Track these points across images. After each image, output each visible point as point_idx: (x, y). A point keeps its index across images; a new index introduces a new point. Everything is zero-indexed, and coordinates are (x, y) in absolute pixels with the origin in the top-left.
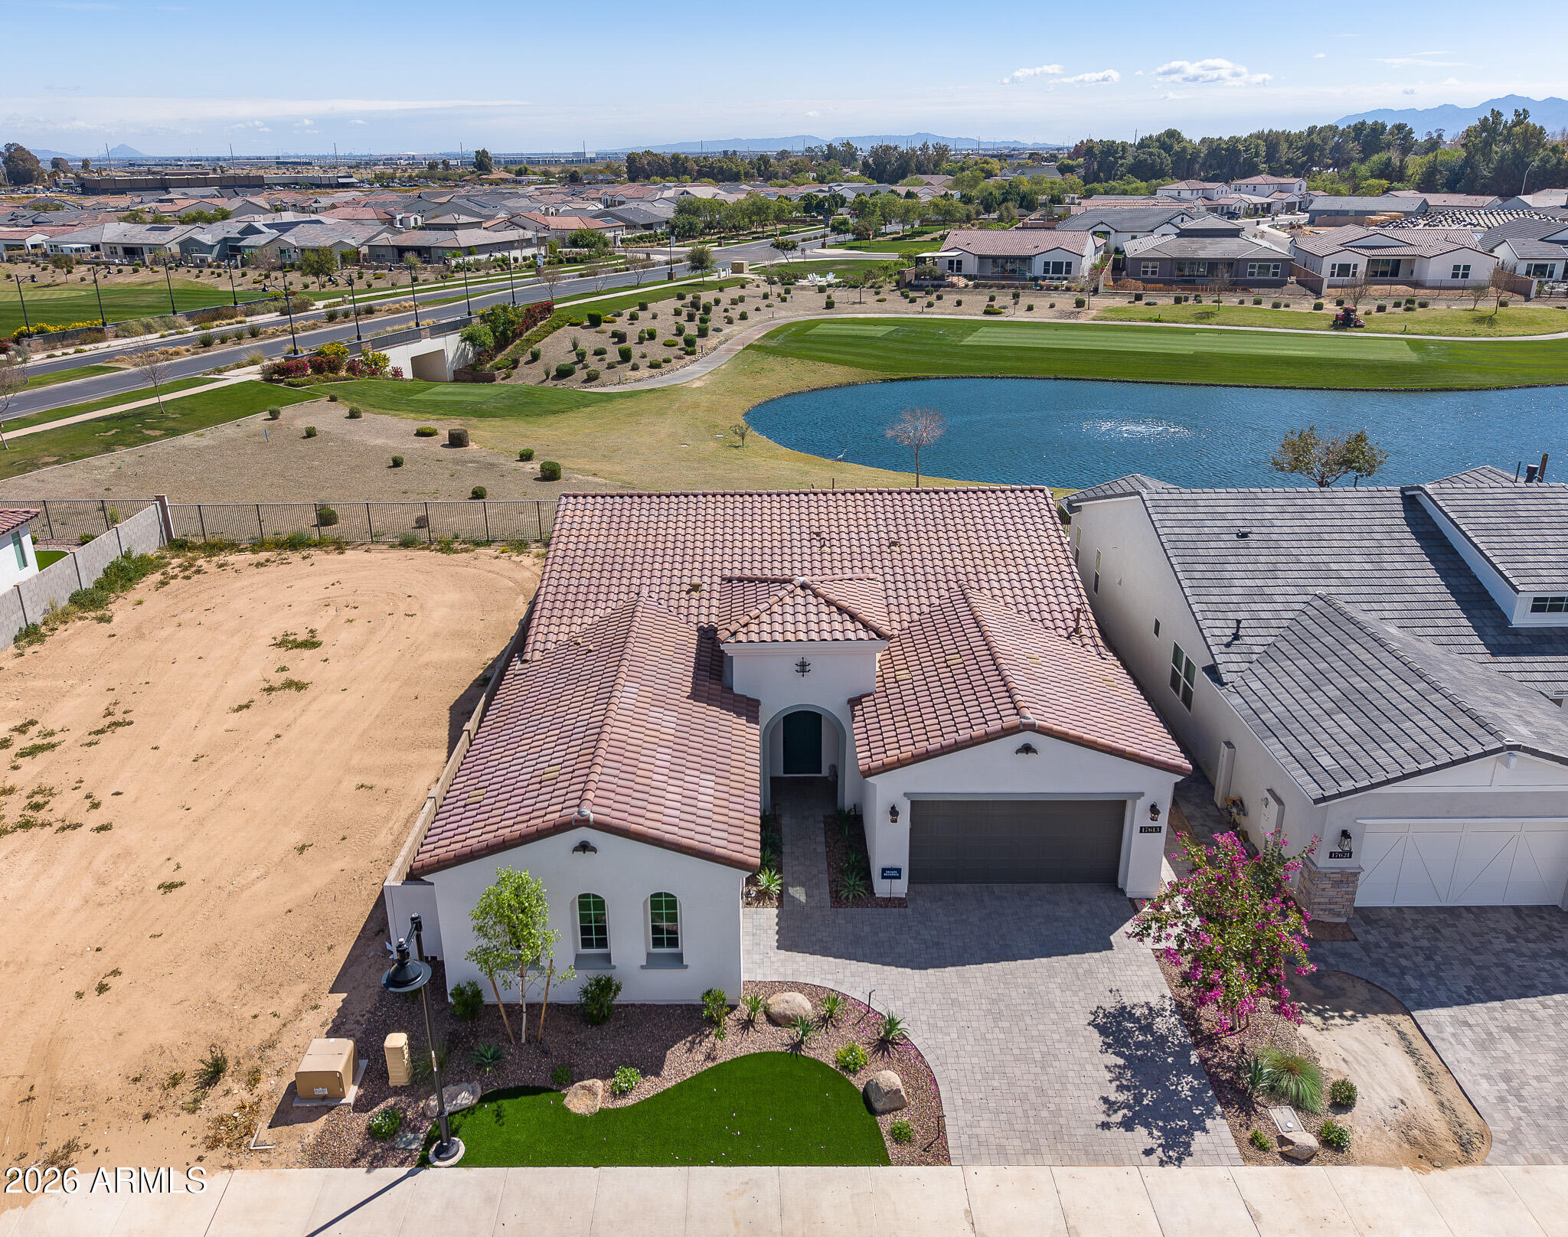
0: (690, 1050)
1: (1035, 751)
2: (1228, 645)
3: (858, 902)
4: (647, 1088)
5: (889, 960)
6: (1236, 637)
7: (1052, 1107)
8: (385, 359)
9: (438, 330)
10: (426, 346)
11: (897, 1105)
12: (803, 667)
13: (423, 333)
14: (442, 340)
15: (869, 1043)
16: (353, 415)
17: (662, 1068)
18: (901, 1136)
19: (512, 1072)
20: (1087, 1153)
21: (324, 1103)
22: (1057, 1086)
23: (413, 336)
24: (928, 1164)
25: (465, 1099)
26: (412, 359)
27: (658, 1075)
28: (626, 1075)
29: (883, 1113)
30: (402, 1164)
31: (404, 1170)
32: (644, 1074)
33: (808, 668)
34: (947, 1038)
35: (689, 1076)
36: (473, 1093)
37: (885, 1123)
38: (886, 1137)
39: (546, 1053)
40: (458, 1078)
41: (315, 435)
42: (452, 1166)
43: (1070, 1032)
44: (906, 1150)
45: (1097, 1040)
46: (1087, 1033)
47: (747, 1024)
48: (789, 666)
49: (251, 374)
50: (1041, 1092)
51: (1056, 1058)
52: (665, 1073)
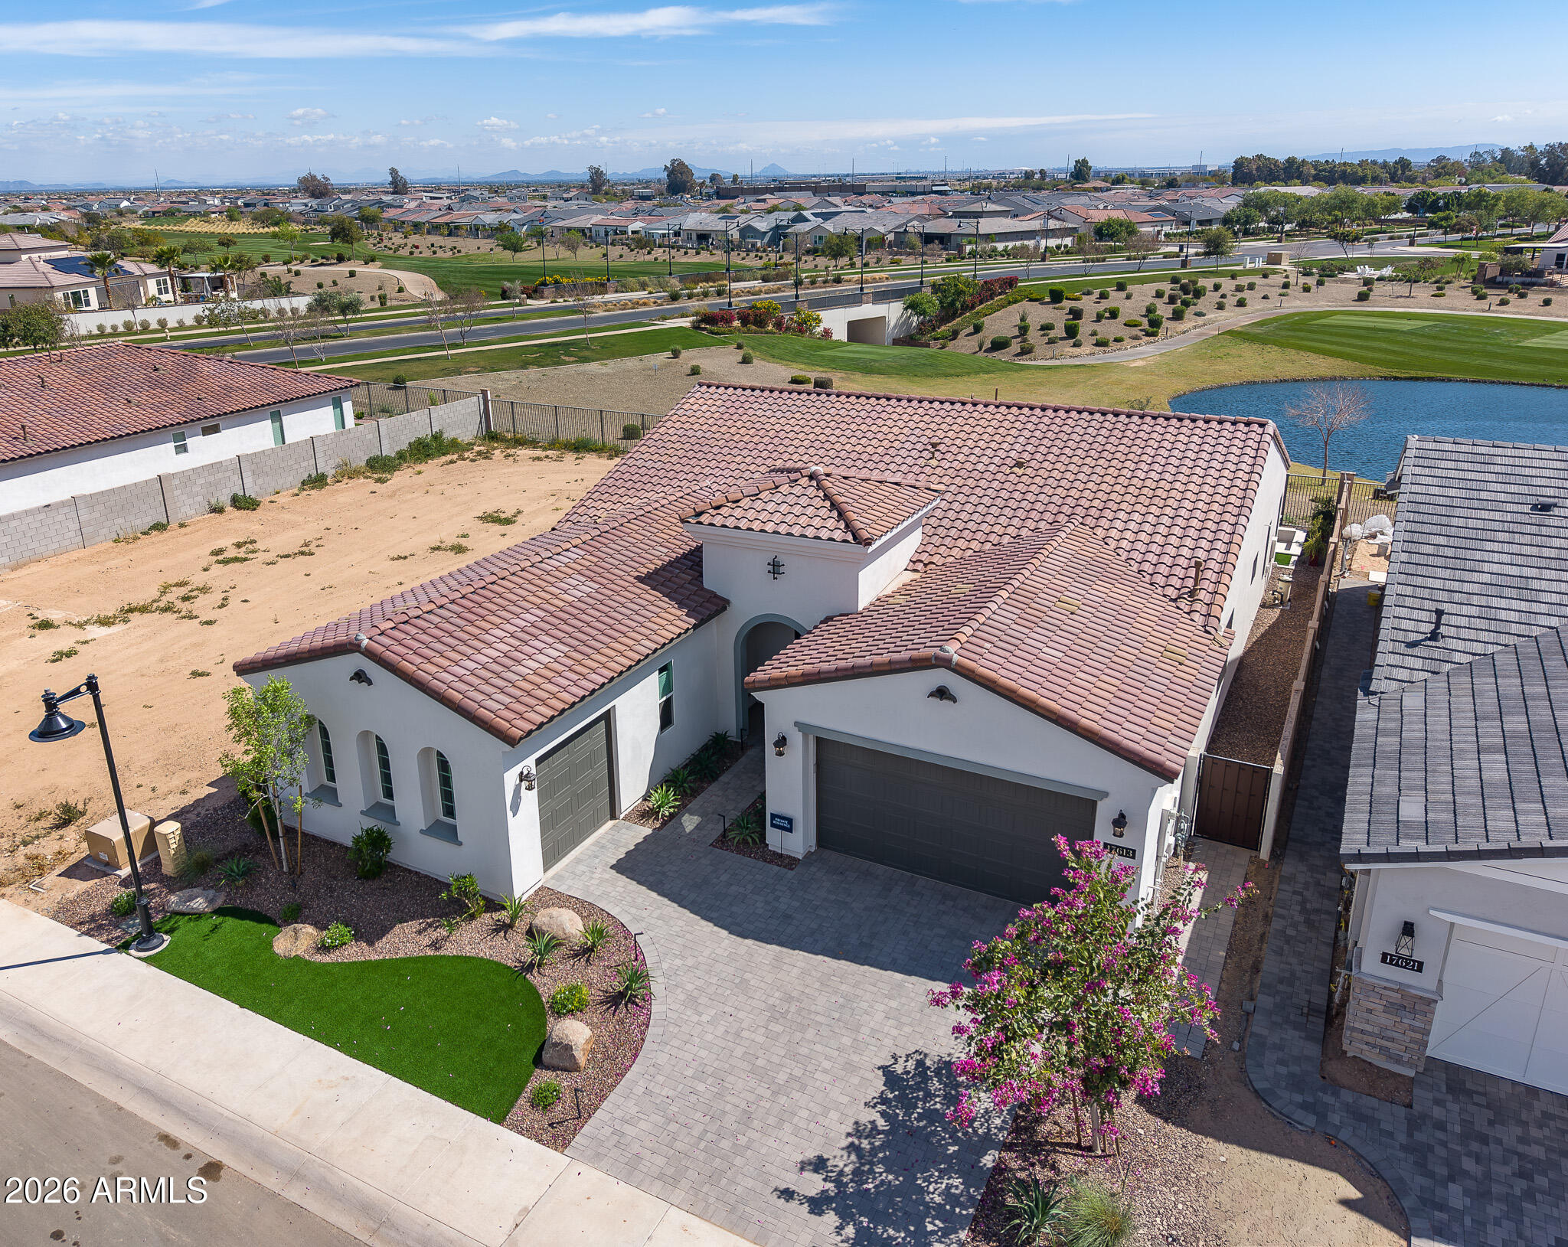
0: (420, 932)
1: (954, 699)
2: (1412, 645)
3: (743, 847)
4: (355, 952)
5: (714, 915)
6: (1434, 636)
7: (743, 1140)
8: (818, 320)
9: (881, 297)
10: (867, 311)
11: (567, 1064)
12: (775, 568)
13: (865, 298)
14: (885, 306)
15: (606, 992)
16: (746, 360)
17: (380, 938)
18: (543, 1101)
19: (258, 895)
20: (733, 1210)
21: (104, 869)
22: (772, 1120)
23: (855, 300)
24: (539, 1141)
25: (199, 903)
26: (850, 323)
27: (371, 943)
28: (337, 931)
29: (548, 1068)
30: (108, 941)
31: (106, 946)
32: (358, 937)
33: (782, 569)
34: (695, 1018)
35: (401, 955)
36: (211, 901)
37: (542, 1078)
38: (527, 1093)
39: (294, 887)
40: (211, 884)
41: (698, 374)
42: (139, 958)
43: (850, 1067)
44: (537, 1117)
46: (870, 1075)
47: (504, 928)
48: (760, 564)
49: (685, 323)
50: (747, 1117)
51: (803, 1088)
52: (379, 945)
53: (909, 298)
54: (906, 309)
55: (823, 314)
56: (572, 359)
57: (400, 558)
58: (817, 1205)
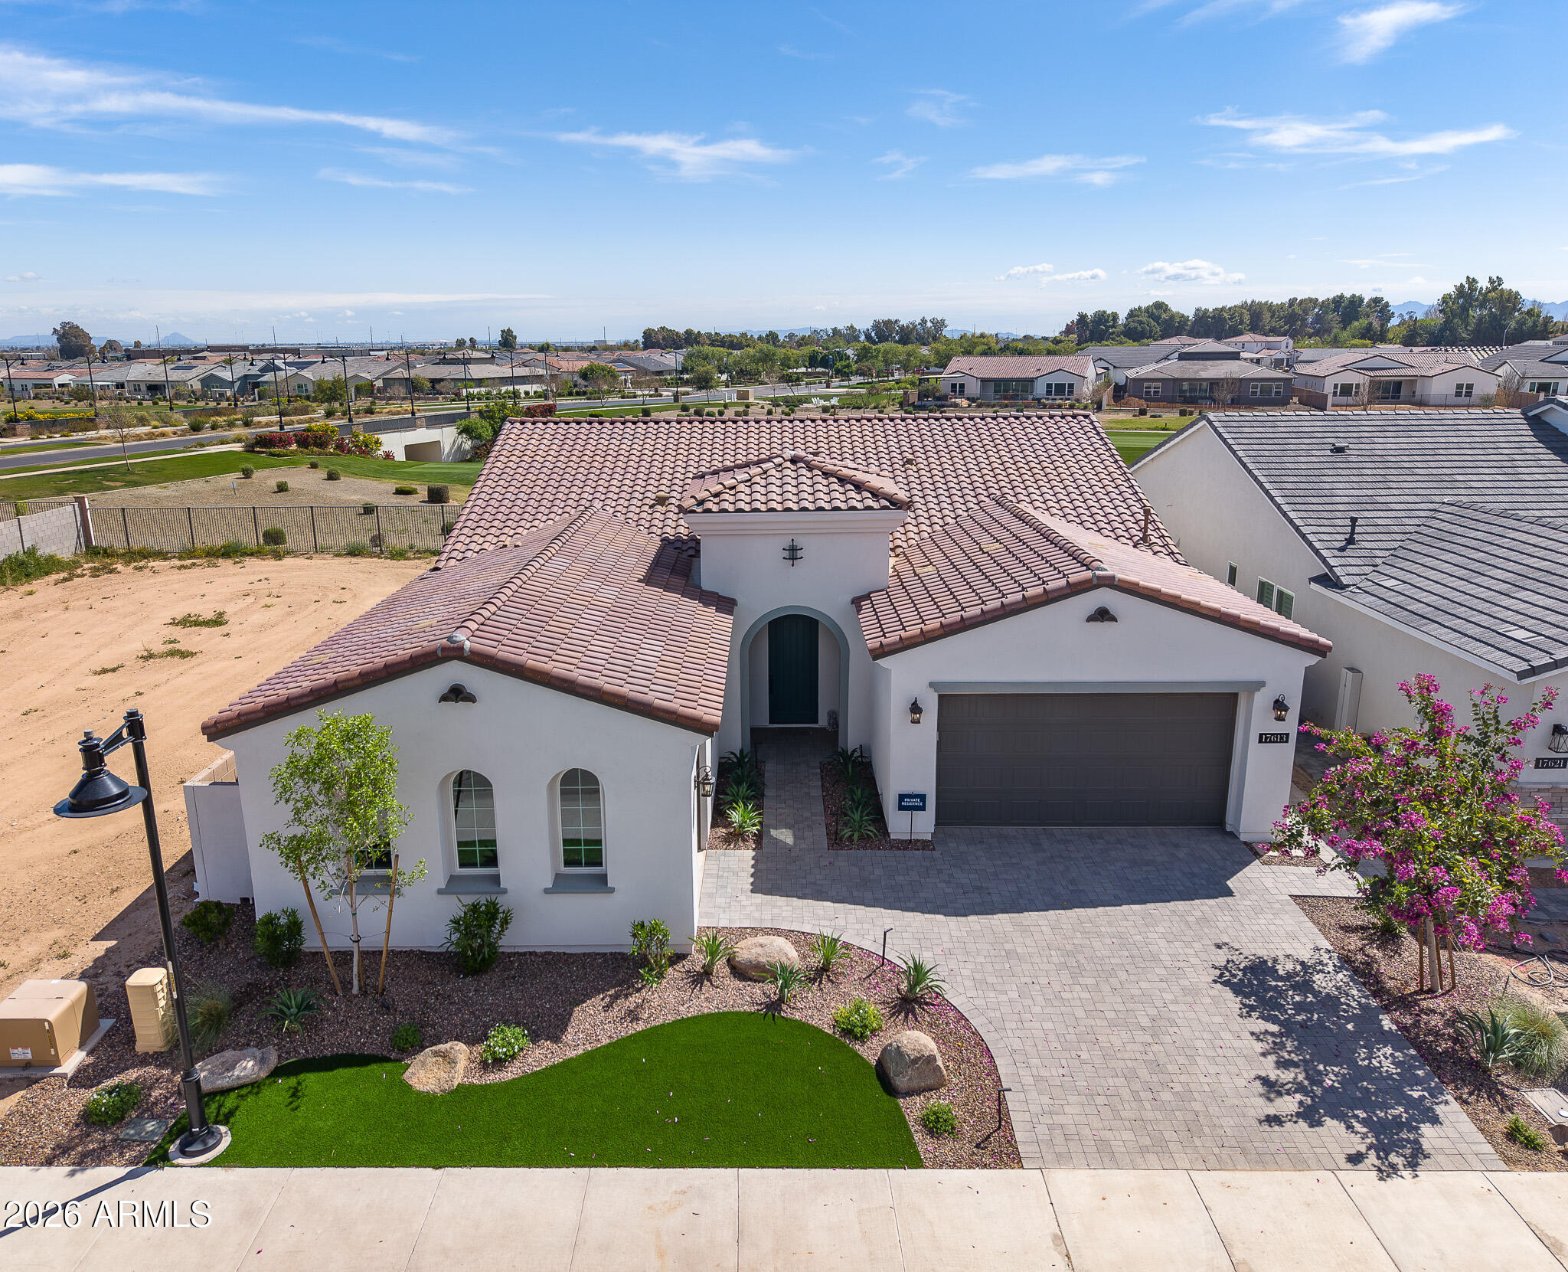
0: (606, 1008)
1: (1113, 619)
2: (1342, 549)
3: (865, 841)
4: (539, 1057)
5: (912, 905)
6: (1351, 541)
7: (1178, 1088)
8: (377, 442)
9: (434, 422)
10: (421, 435)
11: (930, 1082)
12: (793, 553)
13: (418, 422)
14: (438, 431)
15: (883, 1003)
16: (332, 477)
17: (564, 1030)
18: (937, 1126)
19: (331, 1034)
20: (1244, 1152)
21: (25, 1074)
22: (1182, 1060)
23: (409, 424)
24: (985, 1166)
25: (247, 1068)
26: (406, 447)
27: (556, 1039)
28: (505, 1037)
29: (909, 1094)
30: (122, 1163)
31: (123, 1171)
32: (535, 1037)
33: (799, 554)
34: (1004, 998)
35: (605, 1041)
36: (262, 1061)
37: (913, 1108)
38: (915, 1128)
39: (386, 1008)
40: (243, 1041)
41: (286, 490)
42: (202, 1165)
43: (1191, 992)
44: (948, 1147)
45: (1232, 1002)
46: (1212, 992)
47: (703, 976)
48: (775, 549)
49: (234, 448)
50: (1157, 1067)
51: (1173, 1023)
52: (569, 1037)
53: (464, 423)
54: (459, 434)
55: (383, 437)
56: (118, 484)
57: (104, 671)
58: (1310, 1116)
